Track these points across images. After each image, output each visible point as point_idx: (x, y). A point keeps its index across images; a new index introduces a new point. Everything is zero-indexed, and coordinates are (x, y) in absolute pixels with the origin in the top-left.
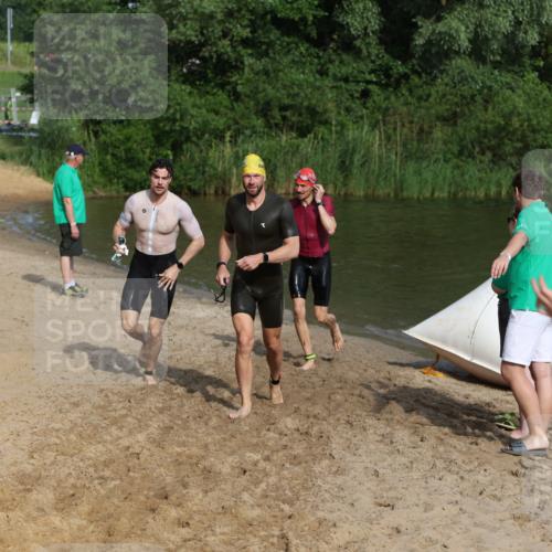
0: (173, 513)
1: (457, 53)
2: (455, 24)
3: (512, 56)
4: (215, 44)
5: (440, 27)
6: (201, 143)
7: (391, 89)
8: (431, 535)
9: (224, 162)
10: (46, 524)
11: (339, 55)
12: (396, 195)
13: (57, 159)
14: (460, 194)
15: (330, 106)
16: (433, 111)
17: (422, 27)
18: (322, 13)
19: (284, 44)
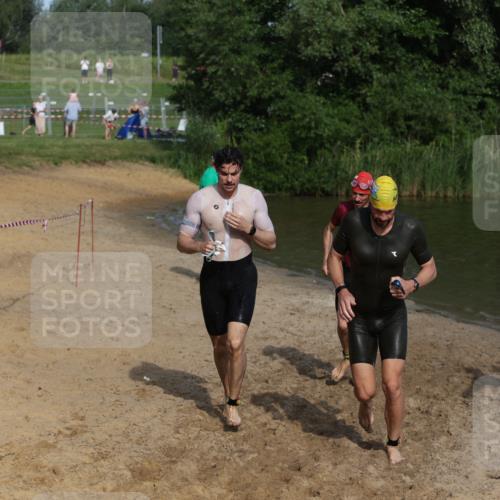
0: (306, 483)
4: (346, 60)
6: (334, 149)
9: (354, 167)
10: (189, 493)
11: (459, 70)
13: (203, 163)
15: (451, 116)
18: (443, 33)
19: (409, 60)
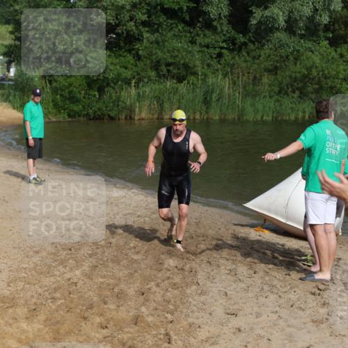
0: (98, 320)
1: (277, 29)
2: (276, 11)
3: (312, 30)
4: (125, 25)
5: (267, 13)
6: (116, 87)
7: (236, 52)
8: (260, 333)
9: (130, 99)
10: (18, 328)
11: (203, 31)
12: (239, 119)
13: (26, 98)
14: (280, 118)
15: (198, 63)
16: (262, 66)
17: (255, 13)
18: (192, 5)
19: (169, 24)
